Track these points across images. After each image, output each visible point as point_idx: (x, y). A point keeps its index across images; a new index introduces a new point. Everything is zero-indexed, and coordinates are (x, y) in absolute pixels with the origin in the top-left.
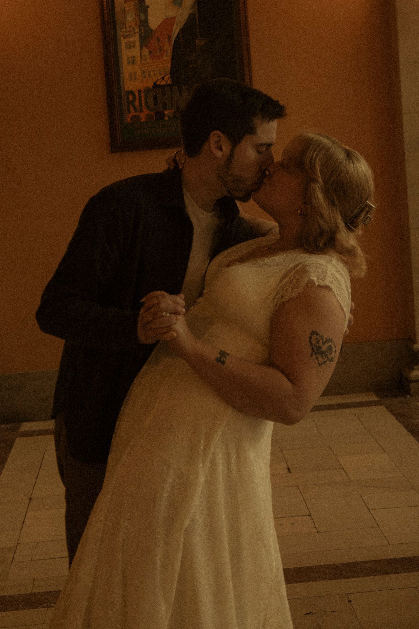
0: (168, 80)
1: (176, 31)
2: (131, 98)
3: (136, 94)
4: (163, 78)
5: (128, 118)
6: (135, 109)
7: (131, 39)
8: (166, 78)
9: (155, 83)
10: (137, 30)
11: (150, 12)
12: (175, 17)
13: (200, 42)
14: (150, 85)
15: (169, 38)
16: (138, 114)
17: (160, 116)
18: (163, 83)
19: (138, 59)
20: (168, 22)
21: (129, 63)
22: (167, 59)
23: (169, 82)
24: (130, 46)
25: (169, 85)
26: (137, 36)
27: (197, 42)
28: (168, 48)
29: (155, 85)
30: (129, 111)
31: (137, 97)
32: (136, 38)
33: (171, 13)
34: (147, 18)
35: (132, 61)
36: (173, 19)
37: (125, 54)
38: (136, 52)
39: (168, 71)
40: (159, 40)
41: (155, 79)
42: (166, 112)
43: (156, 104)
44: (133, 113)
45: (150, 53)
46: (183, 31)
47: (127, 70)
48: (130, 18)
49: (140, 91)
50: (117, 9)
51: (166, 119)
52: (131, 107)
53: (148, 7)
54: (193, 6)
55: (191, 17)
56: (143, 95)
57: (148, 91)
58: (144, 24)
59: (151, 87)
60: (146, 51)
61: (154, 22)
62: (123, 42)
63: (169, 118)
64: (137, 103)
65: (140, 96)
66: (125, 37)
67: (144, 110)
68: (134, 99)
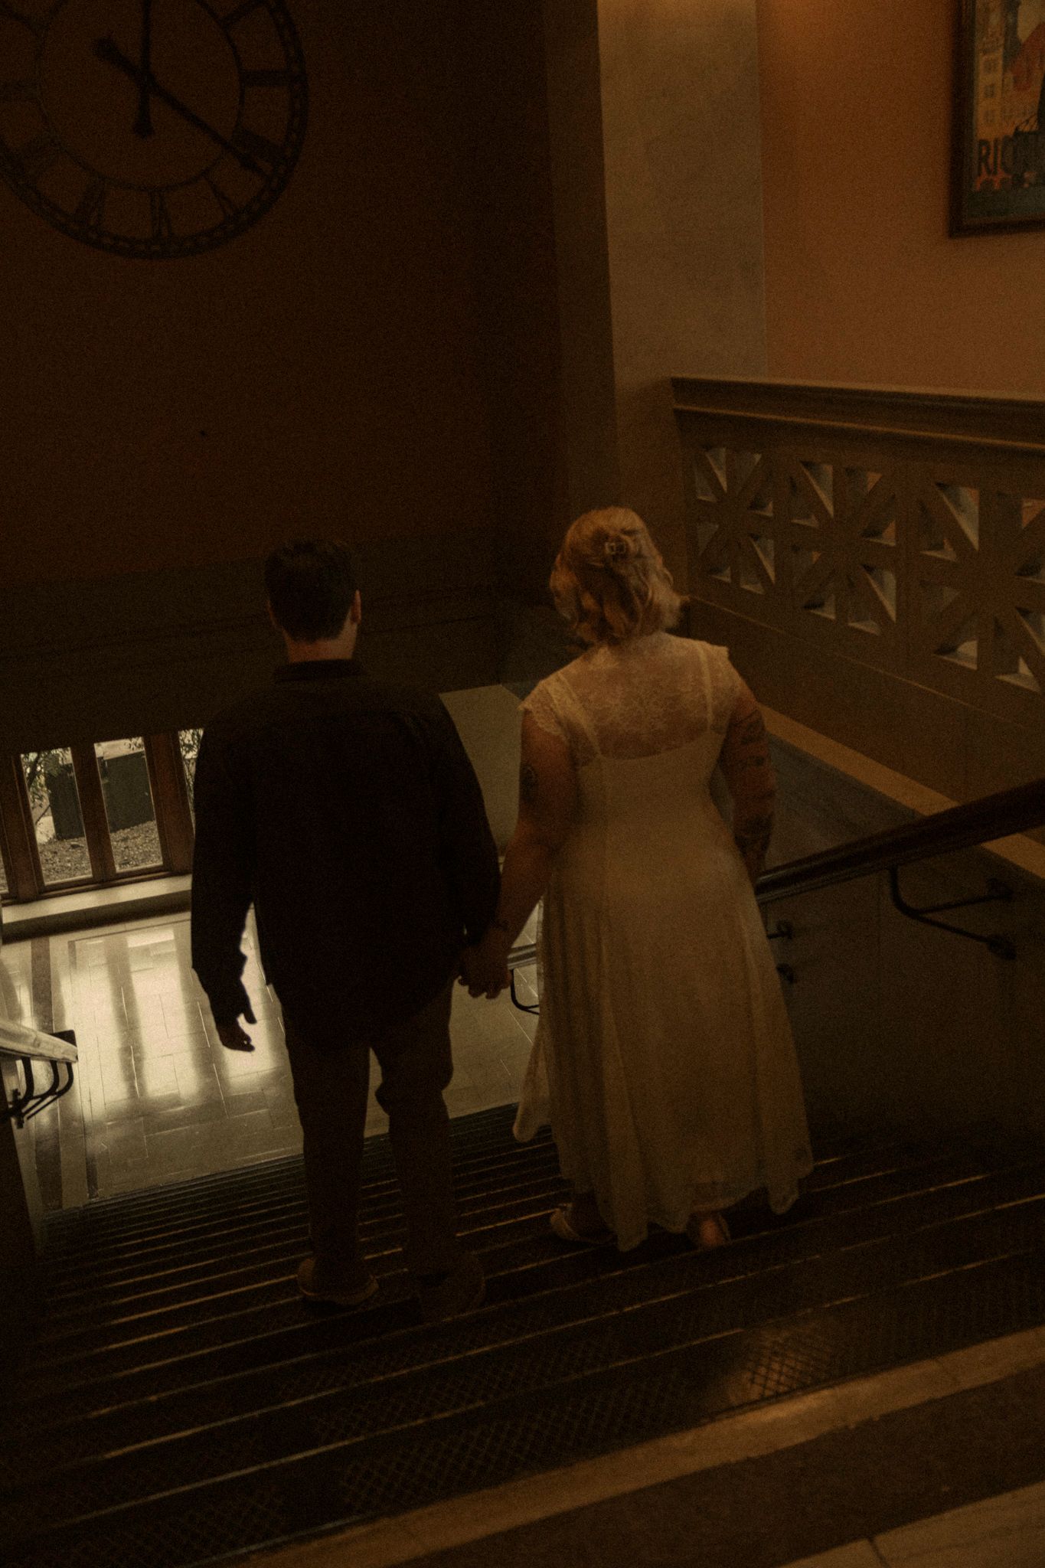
0: (1032, 126)
2: (984, 151)
3: (992, 144)
4: (1027, 121)
5: (977, 186)
6: (989, 172)
7: (992, 56)
8: (1030, 123)
9: (1017, 129)
10: (1002, 40)
11: (1021, 12)
14: (1010, 131)
16: (990, 178)
17: (1019, 181)
18: (1027, 129)
19: (998, 89)
20: (1043, 29)
21: (986, 95)
22: (1036, 89)
23: (1034, 128)
24: (990, 68)
25: (1035, 133)
26: (1001, 51)
28: (1038, 73)
29: (1017, 133)
30: (980, 174)
31: (992, 152)
32: (999, 55)
34: (1015, 25)
35: (991, 92)
37: (983, 80)
38: (996, 77)
39: (1035, 111)
40: (1028, 62)
41: (1017, 122)
42: (1026, 175)
43: (1015, 159)
44: (984, 177)
45: (1015, 79)
47: (982, 106)
48: (995, 19)
49: (996, 141)
51: (1026, 185)
52: (983, 167)
56: (999, 148)
57: (1007, 140)
58: (1011, 30)
59: (1010, 136)
60: (1010, 75)
61: (1024, 29)
62: (981, 60)
63: (1030, 184)
64: (991, 160)
65: (996, 146)
66: (985, 52)
67: (1000, 170)
68: (988, 154)
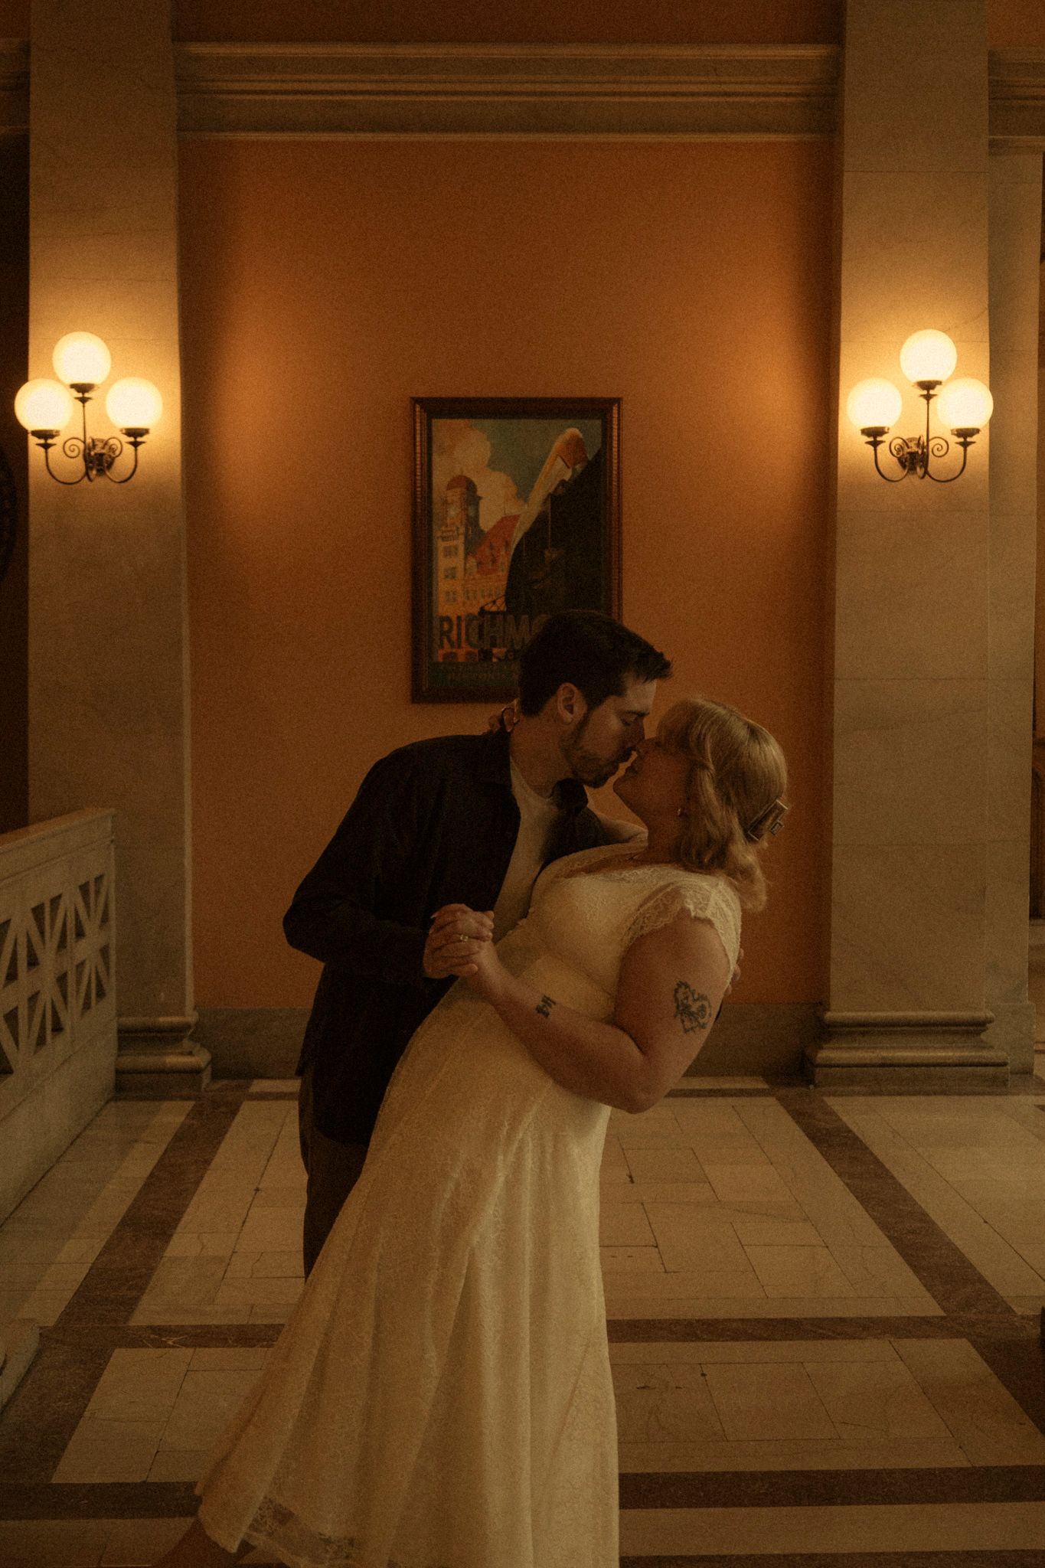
0: (501, 605)
1: (518, 535)
2: (446, 626)
3: (455, 622)
4: (494, 602)
5: (439, 656)
6: (452, 646)
7: (455, 543)
8: (499, 602)
9: (482, 609)
10: (462, 530)
11: (483, 506)
12: (519, 516)
13: (550, 554)
14: (475, 610)
15: (507, 544)
16: (454, 651)
17: (486, 655)
18: (494, 609)
19: (460, 574)
20: (507, 522)
21: (447, 577)
22: (503, 573)
23: (502, 609)
24: (449, 552)
25: (503, 613)
26: (462, 539)
27: (547, 553)
28: (505, 559)
29: (482, 611)
30: (442, 647)
31: (455, 627)
32: (460, 543)
33: (513, 511)
34: (477, 516)
35: (451, 574)
36: (515, 518)
37: (443, 563)
38: (458, 561)
39: (503, 593)
40: (492, 548)
41: (482, 602)
42: (495, 651)
43: (481, 636)
44: (447, 648)
45: (479, 563)
46: (529, 535)
47: (442, 586)
48: (453, 512)
49: (459, 618)
50: (435, 496)
51: (495, 660)
52: (445, 641)
53: (480, 498)
54: (545, 502)
55: (540, 520)
56: (463, 624)
57: (471, 618)
58: (473, 522)
59: (476, 613)
60: (472, 562)
61: (488, 520)
62: (440, 545)
63: (499, 659)
64: (454, 635)
65: (459, 625)
66: (444, 539)
67: (464, 645)
68: (450, 630)
